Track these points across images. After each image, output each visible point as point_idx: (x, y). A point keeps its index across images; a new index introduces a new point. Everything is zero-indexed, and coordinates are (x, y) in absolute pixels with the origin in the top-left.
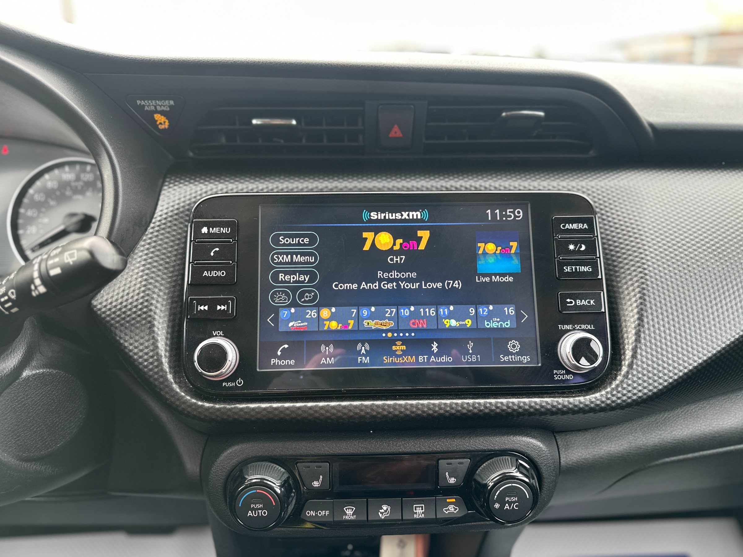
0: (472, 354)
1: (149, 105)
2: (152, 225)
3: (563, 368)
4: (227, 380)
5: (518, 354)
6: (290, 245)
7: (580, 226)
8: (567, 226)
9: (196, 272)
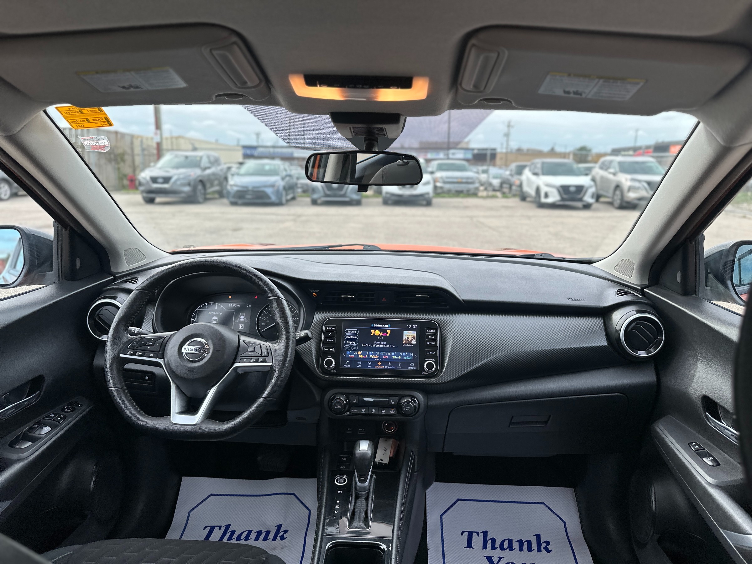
0: (400, 366)
1: (312, 291)
2: (312, 326)
3: (425, 371)
4: (332, 370)
5: (413, 367)
6: (350, 333)
7: (433, 331)
8: (429, 331)
9: (325, 340)
